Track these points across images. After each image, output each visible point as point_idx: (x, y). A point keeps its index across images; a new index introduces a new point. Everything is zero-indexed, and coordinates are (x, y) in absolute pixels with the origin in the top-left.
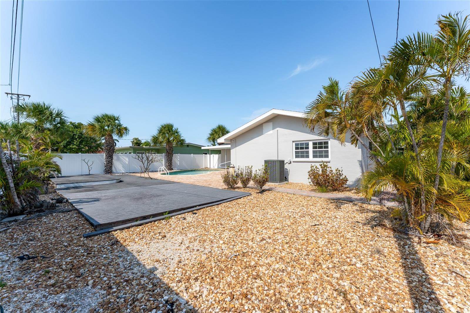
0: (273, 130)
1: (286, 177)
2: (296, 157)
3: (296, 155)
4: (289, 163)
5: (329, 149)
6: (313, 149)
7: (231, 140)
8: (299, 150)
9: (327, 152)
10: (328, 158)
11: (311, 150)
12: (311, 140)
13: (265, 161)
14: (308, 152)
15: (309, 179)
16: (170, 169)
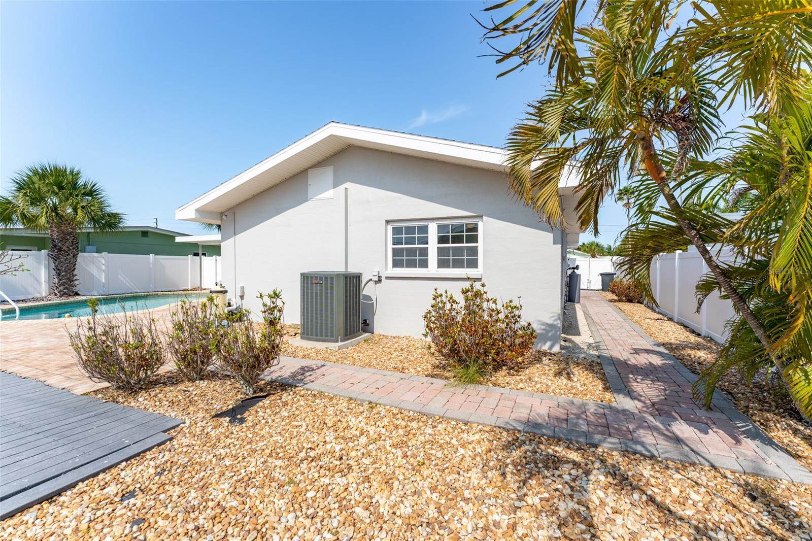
0: (334, 188)
1: (365, 322)
2: (396, 264)
3: (394, 260)
4: (376, 282)
5: (480, 245)
6: (439, 243)
7: (222, 214)
8: (404, 246)
9: (474, 251)
10: (477, 267)
11: (433, 246)
12: (433, 219)
13: (302, 274)
14: (424, 252)
15: (426, 336)
16: (65, 293)
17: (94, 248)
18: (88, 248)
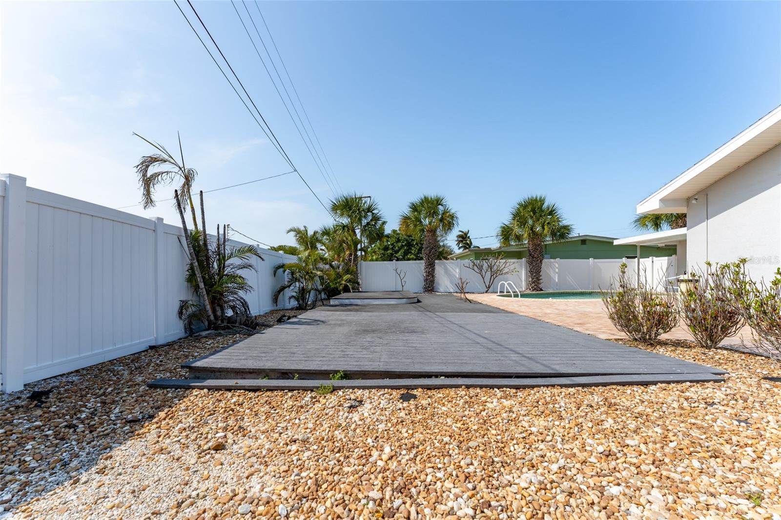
7: (688, 200)
16: (535, 289)
17: (549, 256)
18: (545, 256)
